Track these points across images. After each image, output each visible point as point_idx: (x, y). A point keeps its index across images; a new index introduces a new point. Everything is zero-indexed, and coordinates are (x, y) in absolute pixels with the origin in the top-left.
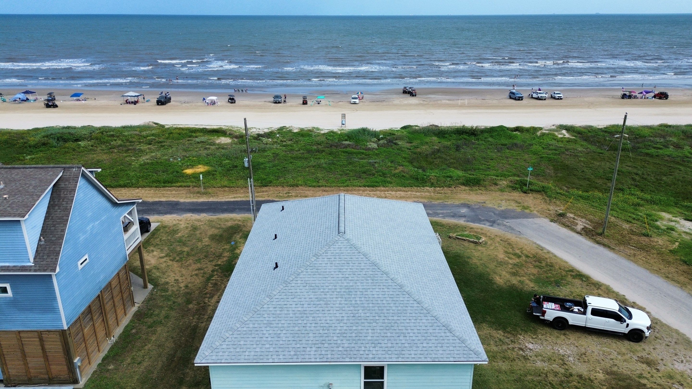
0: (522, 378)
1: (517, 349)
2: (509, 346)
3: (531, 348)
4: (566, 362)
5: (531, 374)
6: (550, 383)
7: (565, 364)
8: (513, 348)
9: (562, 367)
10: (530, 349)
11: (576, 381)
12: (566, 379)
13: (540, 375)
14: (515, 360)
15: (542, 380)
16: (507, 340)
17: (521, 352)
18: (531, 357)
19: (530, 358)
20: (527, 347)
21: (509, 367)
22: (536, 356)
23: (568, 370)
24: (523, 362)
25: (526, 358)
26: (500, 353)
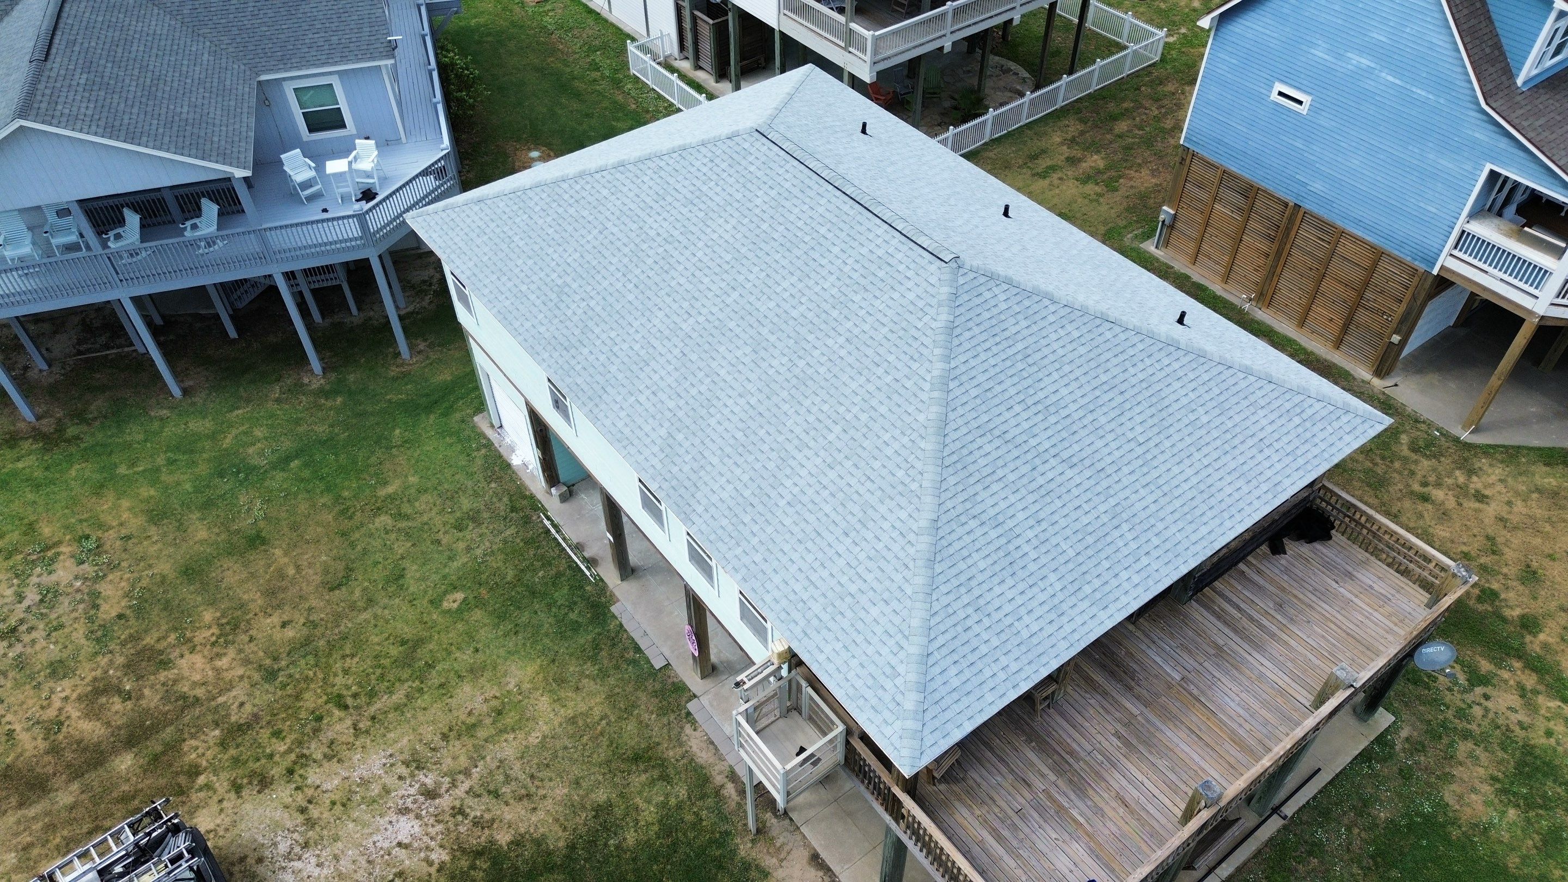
0: (417, 683)
1: (443, 790)
2: (466, 785)
3: (403, 819)
4: (300, 819)
5: (397, 708)
6: (346, 707)
7: (303, 811)
8: (454, 784)
9: (310, 792)
10: (404, 811)
11: (277, 758)
12: (305, 751)
13: (373, 718)
14: (445, 737)
15: (368, 704)
16: (476, 809)
17: (429, 781)
18: (400, 778)
19: (403, 770)
20: (418, 817)
21: (453, 702)
22: (387, 791)
23: (297, 788)
24: (421, 740)
25: (416, 763)
26: (486, 741)
